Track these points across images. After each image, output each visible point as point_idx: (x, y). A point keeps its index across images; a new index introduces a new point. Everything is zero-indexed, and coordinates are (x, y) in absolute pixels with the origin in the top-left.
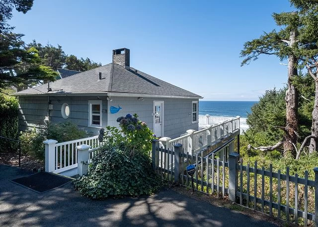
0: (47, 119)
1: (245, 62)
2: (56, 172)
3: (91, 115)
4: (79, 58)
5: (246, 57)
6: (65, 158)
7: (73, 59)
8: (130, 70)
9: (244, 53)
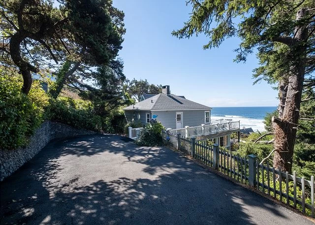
0: (133, 119)
1: (256, 82)
2: (132, 138)
3: (147, 118)
4: (156, 85)
5: (257, 78)
6: (134, 133)
7: (153, 87)
8: (170, 96)
9: (256, 76)
